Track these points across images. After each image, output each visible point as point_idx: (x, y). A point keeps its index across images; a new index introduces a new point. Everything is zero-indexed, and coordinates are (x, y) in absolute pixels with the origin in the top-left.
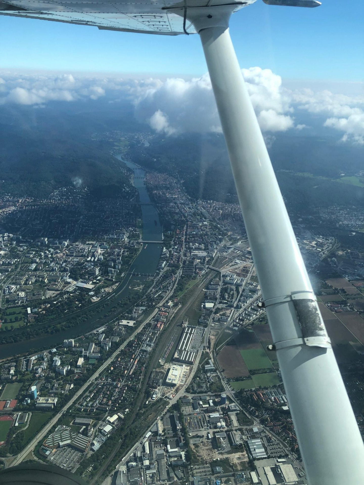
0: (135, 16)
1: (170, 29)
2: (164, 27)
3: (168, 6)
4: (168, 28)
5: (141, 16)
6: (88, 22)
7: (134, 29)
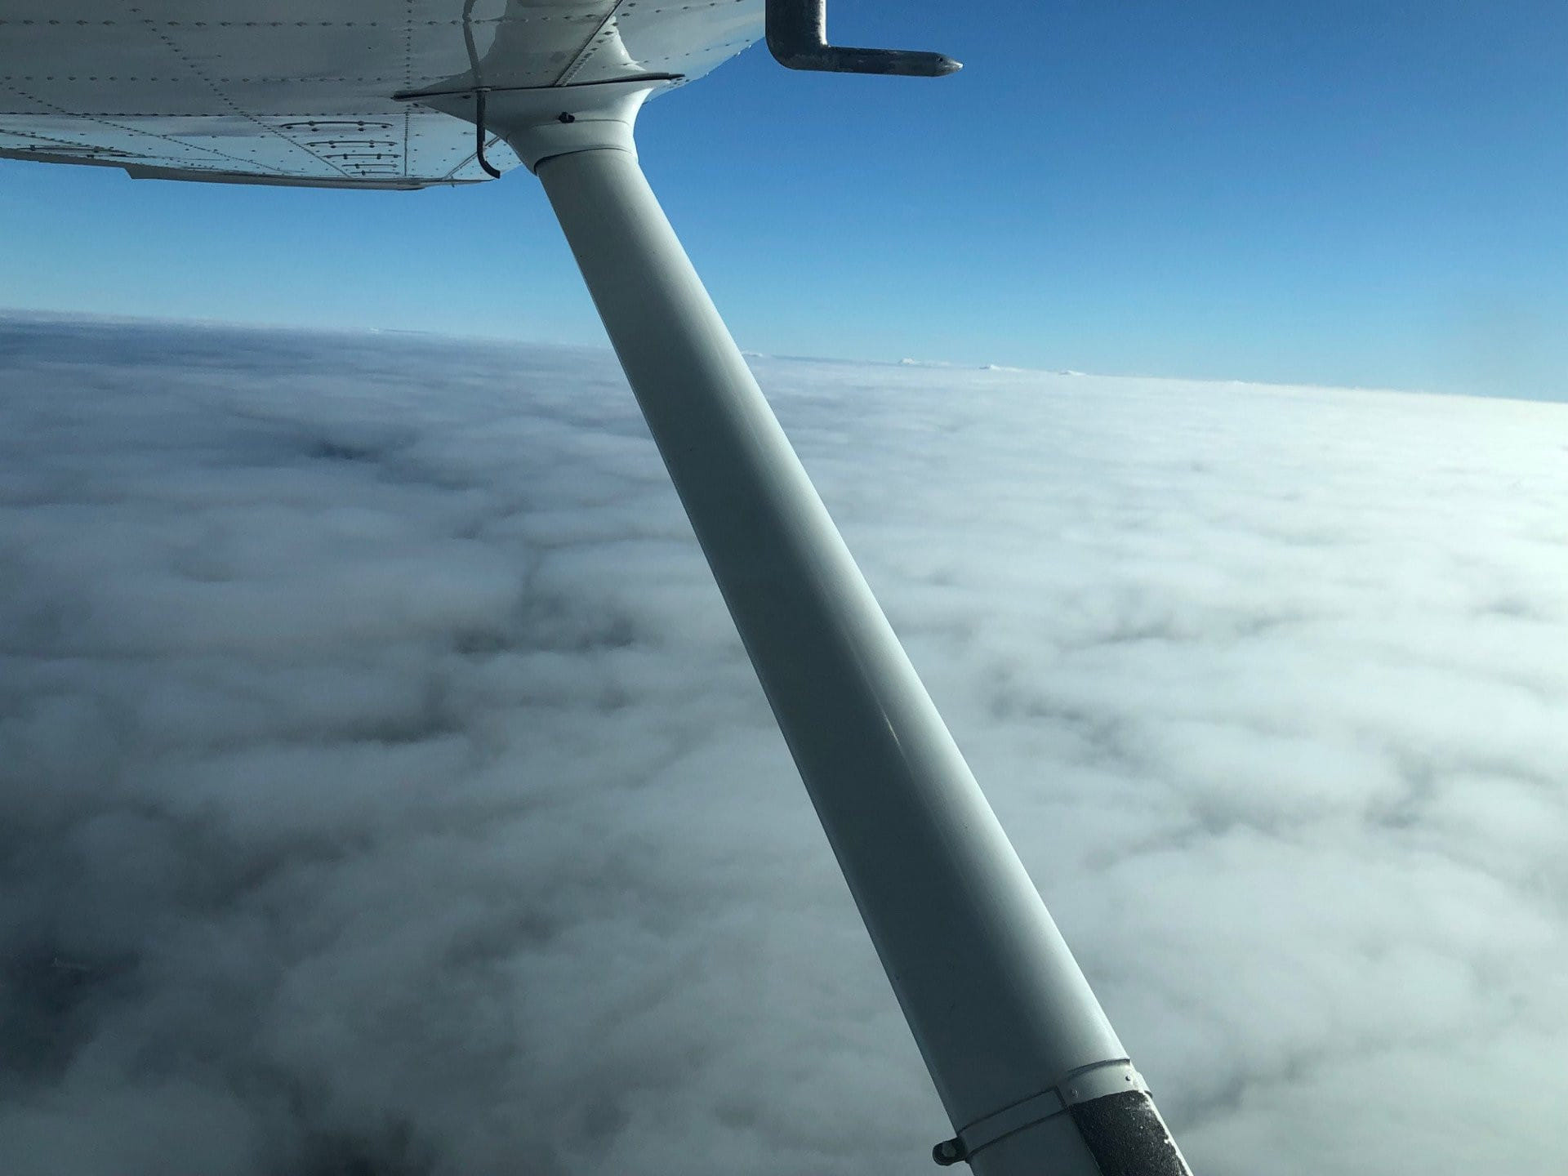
0: (289, 126)
1: (401, 170)
2: (382, 161)
3: (419, 86)
4: (395, 166)
5: (311, 123)
6: (97, 150)
7: (268, 172)
